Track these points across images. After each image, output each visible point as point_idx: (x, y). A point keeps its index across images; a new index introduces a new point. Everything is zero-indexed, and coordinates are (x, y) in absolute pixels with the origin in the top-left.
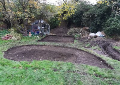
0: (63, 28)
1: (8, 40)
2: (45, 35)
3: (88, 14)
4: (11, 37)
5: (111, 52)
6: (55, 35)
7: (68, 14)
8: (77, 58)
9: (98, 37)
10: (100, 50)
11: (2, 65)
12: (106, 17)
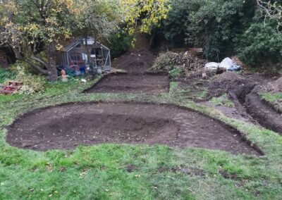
0: (142, 55)
1: (14, 95)
2: (99, 75)
3: (199, 18)
4: (19, 87)
5: (257, 107)
6: (124, 71)
7: (151, 19)
8: (179, 130)
9: (225, 71)
10: (231, 106)
11: (4, 164)
12: (243, 22)
